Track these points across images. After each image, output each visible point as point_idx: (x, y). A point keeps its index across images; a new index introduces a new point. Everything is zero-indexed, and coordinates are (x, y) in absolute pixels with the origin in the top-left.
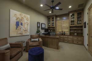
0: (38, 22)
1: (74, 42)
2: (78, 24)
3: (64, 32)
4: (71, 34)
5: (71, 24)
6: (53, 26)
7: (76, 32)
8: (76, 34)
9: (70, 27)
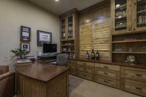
0: (22, 27)
1: (127, 87)
2: (138, 26)
3: (98, 53)
4: (115, 59)
5: (116, 29)
6: (70, 39)
7: (130, 52)
8: (131, 59)
9: (114, 37)
